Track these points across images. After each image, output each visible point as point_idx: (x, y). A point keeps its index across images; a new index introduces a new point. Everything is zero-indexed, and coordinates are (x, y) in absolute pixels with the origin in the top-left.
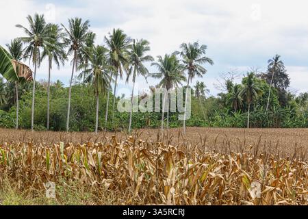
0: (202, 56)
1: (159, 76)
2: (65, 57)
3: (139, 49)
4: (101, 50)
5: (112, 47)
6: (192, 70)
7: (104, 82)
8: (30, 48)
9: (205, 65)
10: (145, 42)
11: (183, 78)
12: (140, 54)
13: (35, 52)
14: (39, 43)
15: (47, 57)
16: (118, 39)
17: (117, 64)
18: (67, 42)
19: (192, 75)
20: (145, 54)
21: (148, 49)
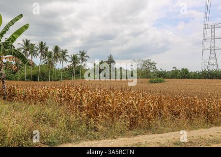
0: (85, 55)
1: (71, 62)
2: (37, 55)
3: (64, 53)
4: (51, 53)
5: (55, 52)
6: (83, 60)
7: (52, 64)
8: (24, 52)
9: (87, 58)
10: (66, 50)
11: (79, 63)
12: (65, 54)
13: (26, 53)
14: (28, 50)
15: (30, 55)
16: (56, 49)
17: (56, 58)
18: (38, 49)
19: (82, 61)
20: (66, 54)
21: (67, 52)
